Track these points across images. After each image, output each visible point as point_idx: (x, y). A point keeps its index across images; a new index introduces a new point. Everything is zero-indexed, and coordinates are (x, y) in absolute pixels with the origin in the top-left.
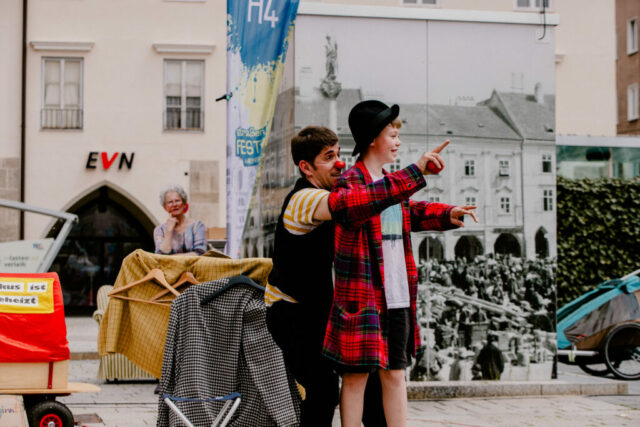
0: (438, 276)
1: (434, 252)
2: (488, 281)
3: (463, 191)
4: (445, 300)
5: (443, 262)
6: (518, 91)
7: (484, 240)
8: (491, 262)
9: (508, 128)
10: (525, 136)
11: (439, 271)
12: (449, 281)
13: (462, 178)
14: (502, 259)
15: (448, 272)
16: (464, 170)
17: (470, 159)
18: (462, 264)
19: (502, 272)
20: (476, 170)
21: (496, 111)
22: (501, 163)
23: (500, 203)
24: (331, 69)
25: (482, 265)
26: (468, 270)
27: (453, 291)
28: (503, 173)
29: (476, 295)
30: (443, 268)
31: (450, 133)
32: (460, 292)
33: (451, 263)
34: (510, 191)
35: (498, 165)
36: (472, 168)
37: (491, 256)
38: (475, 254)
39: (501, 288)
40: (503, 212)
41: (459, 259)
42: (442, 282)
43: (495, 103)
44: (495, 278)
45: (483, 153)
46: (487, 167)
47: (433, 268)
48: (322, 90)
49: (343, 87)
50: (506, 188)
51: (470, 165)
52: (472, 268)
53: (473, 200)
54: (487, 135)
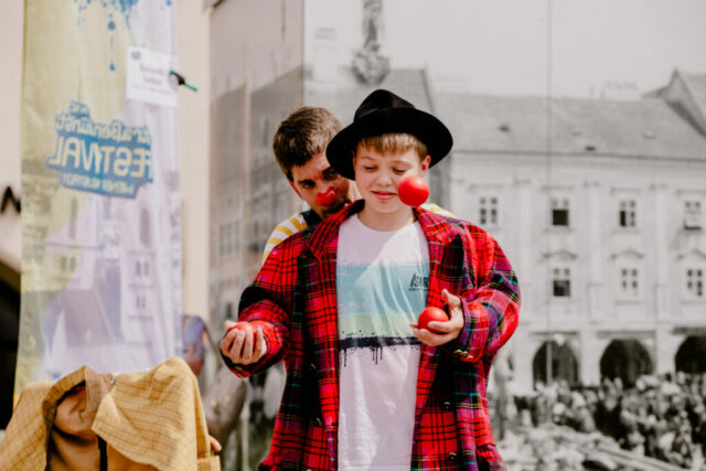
0: (570, 414)
1: (561, 369)
2: (663, 424)
3: (614, 257)
4: (581, 458)
5: (579, 388)
7: (655, 348)
8: (670, 388)
11: (570, 404)
12: (589, 423)
13: (614, 232)
14: (689, 383)
15: (587, 407)
16: (617, 218)
17: (626, 197)
18: (613, 392)
19: (689, 407)
20: (639, 218)
21: (679, 108)
22: (688, 204)
23: (685, 279)
24: (371, 31)
25: (651, 394)
26: (626, 402)
27: (597, 442)
28: (691, 223)
29: (640, 450)
30: (578, 399)
31: (590, 149)
32: (610, 444)
33: (593, 389)
34: (704, 257)
35: (680, 208)
36: (633, 215)
37: (668, 378)
38: (639, 374)
39: (688, 438)
40: (691, 295)
41: (608, 382)
42: (576, 425)
43: (676, 94)
44: (677, 419)
45: (653, 187)
46: (660, 213)
47: (560, 399)
48: (355, 69)
50: (697, 252)
51: (628, 210)
52: (631, 399)
53: (635, 273)
54: (659, 151)
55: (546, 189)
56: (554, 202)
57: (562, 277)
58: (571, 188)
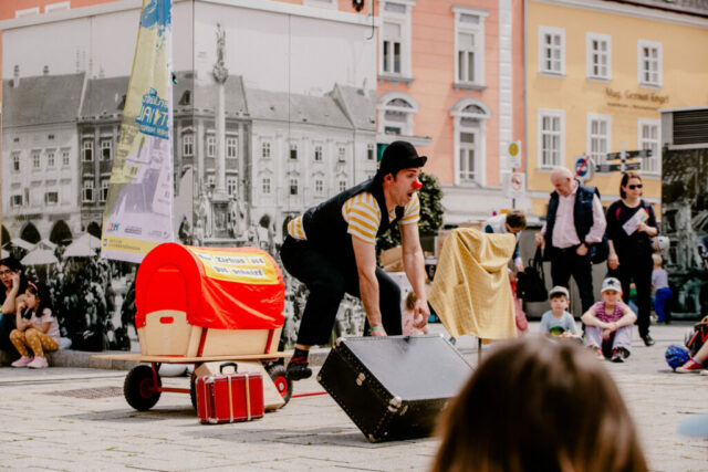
3: (314, 175)
6: (352, 85)
9: (345, 119)
10: (357, 126)
13: (313, 163)
16: (314, 156)
17: (319, 145)
20: (323, 156)
21: (337, 102)
22: (340, 150)
24: (221, 55)
28: (341, 159)
31: (305, 120)
34: (346, 175)
35: (338, 151)
36: (321, 154)
43: (336, 95)
45: (328, 141)
46: (330, 154)
48: (214, 74)
49: (230, 73)
50: (343, 173)
51: (319, 151)
53: (321, 183)
54: (331, 123)
55: (289, 140)
56: (291, 146)
57: (294, 184)
58: (297, 140)
